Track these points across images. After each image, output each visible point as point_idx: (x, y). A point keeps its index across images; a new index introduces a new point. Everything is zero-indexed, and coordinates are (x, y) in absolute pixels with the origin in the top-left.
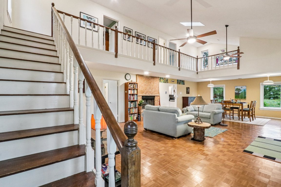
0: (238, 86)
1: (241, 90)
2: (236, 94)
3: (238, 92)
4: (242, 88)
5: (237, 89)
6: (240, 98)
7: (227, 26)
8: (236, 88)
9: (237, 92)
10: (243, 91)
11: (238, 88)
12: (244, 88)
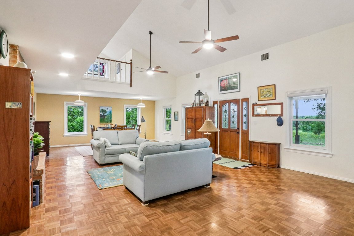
0: (104, 106)
1: (107, 112)
2: (101, 116)
3: (104, 114)
4: (108, 109)
5: (103, 111)
6: (106, 122)
7: (151, 33)
8: (101, 109)
9: (102, 114)
10: (108, 113)
11: (104, 108)
12: (110, 109)
